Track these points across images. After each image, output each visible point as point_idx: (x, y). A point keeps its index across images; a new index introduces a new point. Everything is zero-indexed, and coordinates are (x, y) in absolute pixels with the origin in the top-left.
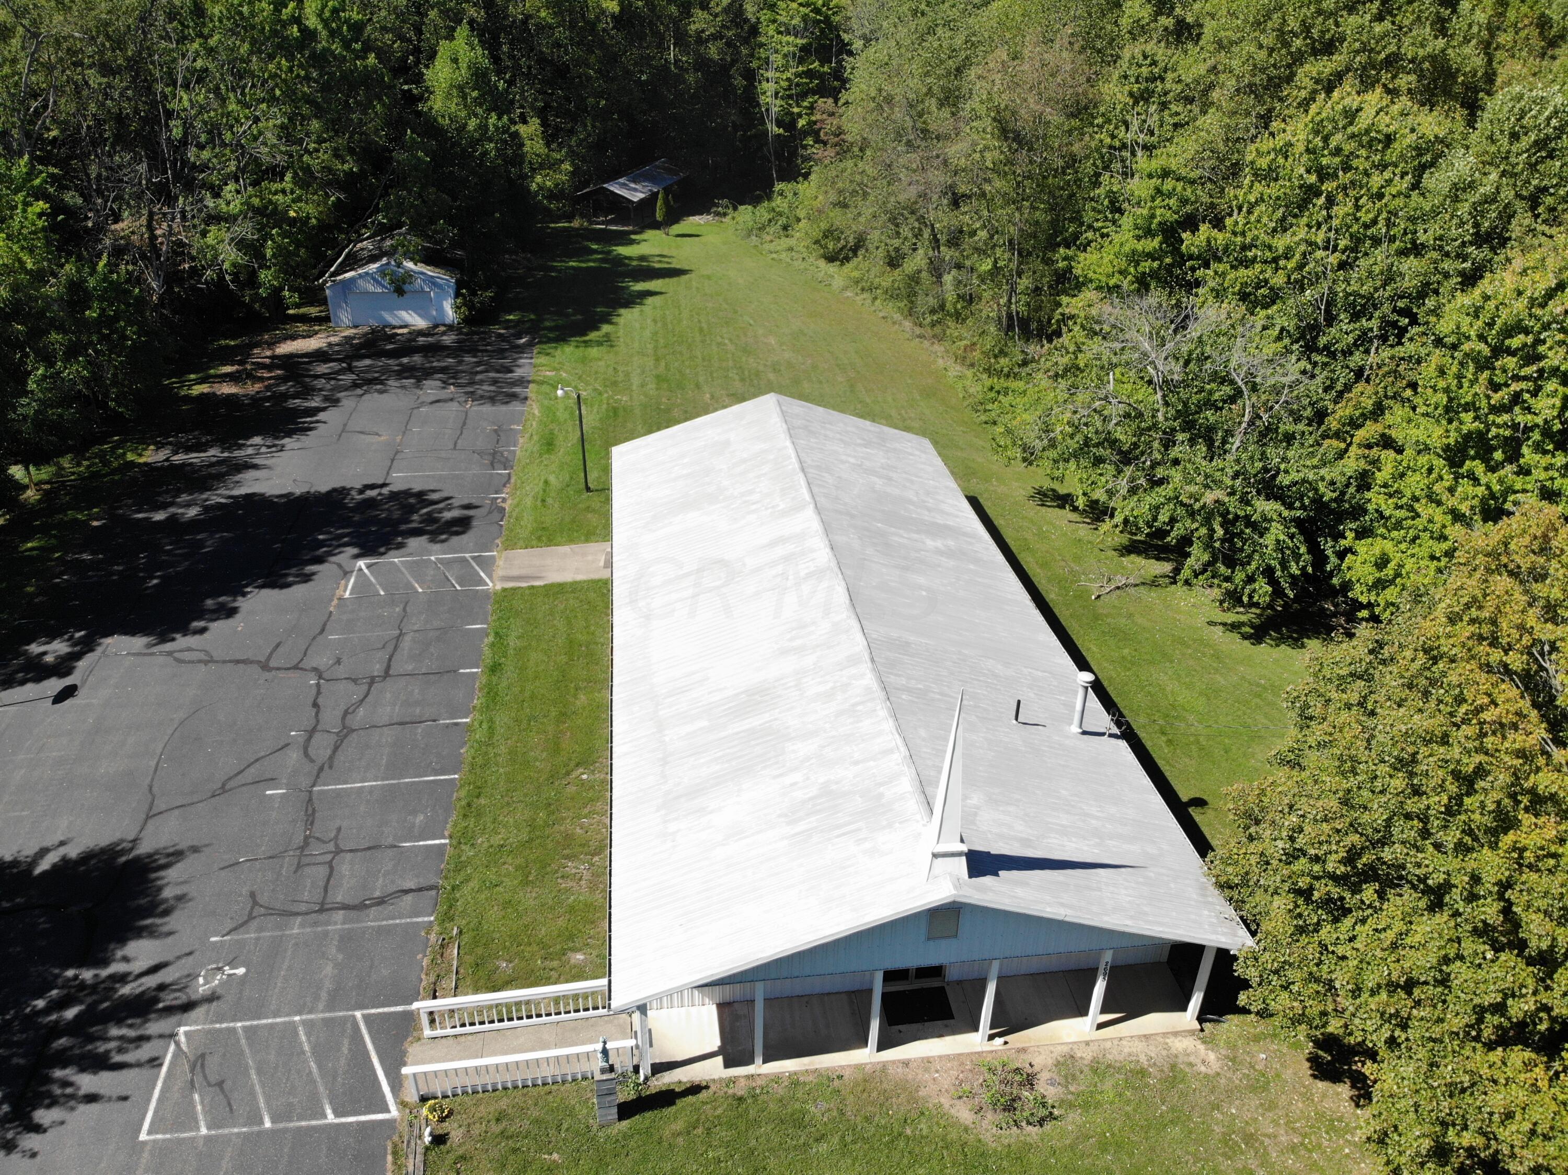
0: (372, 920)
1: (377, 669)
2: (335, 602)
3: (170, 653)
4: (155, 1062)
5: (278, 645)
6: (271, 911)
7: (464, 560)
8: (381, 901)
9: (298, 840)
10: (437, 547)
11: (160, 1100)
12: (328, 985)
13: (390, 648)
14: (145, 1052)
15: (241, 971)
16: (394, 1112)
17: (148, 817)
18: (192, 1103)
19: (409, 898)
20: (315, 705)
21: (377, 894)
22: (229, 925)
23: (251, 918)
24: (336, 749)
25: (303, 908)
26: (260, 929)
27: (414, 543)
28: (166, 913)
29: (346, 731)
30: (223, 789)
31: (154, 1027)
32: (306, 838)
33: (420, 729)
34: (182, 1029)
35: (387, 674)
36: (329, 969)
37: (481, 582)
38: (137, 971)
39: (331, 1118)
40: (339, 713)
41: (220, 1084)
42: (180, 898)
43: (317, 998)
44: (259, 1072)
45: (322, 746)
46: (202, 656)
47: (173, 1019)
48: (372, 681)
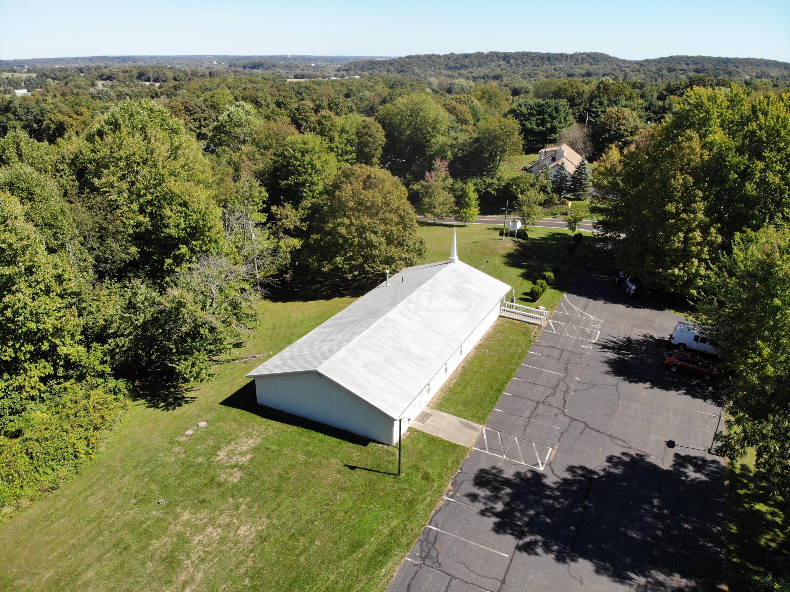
0: (551, 344)
1: (541, 406)
2: (556, 447)
5: (582, 433)
6: (576, 354)
9: (569, 366)
10: (500, 465)
12: (561, 338)
13: (534, 414)
15: (582, 346)
19: (541, 345)
20: (565, 401)
21: (549, 348)
22: (586, 354)
23: (581, 354)
24: (558, 384)
25: (568, 351)
26: (579, 351)
27: (508, 474)
29: (555, 388)
32: (567, 364)
33: (530, 381)
35: (538, 403)
37: (487, 431)
40: (556, 395)
41: (585, 334)
43: (565, 337)
45: (563, 386)
47: (598, 343)
48: (544, 402)
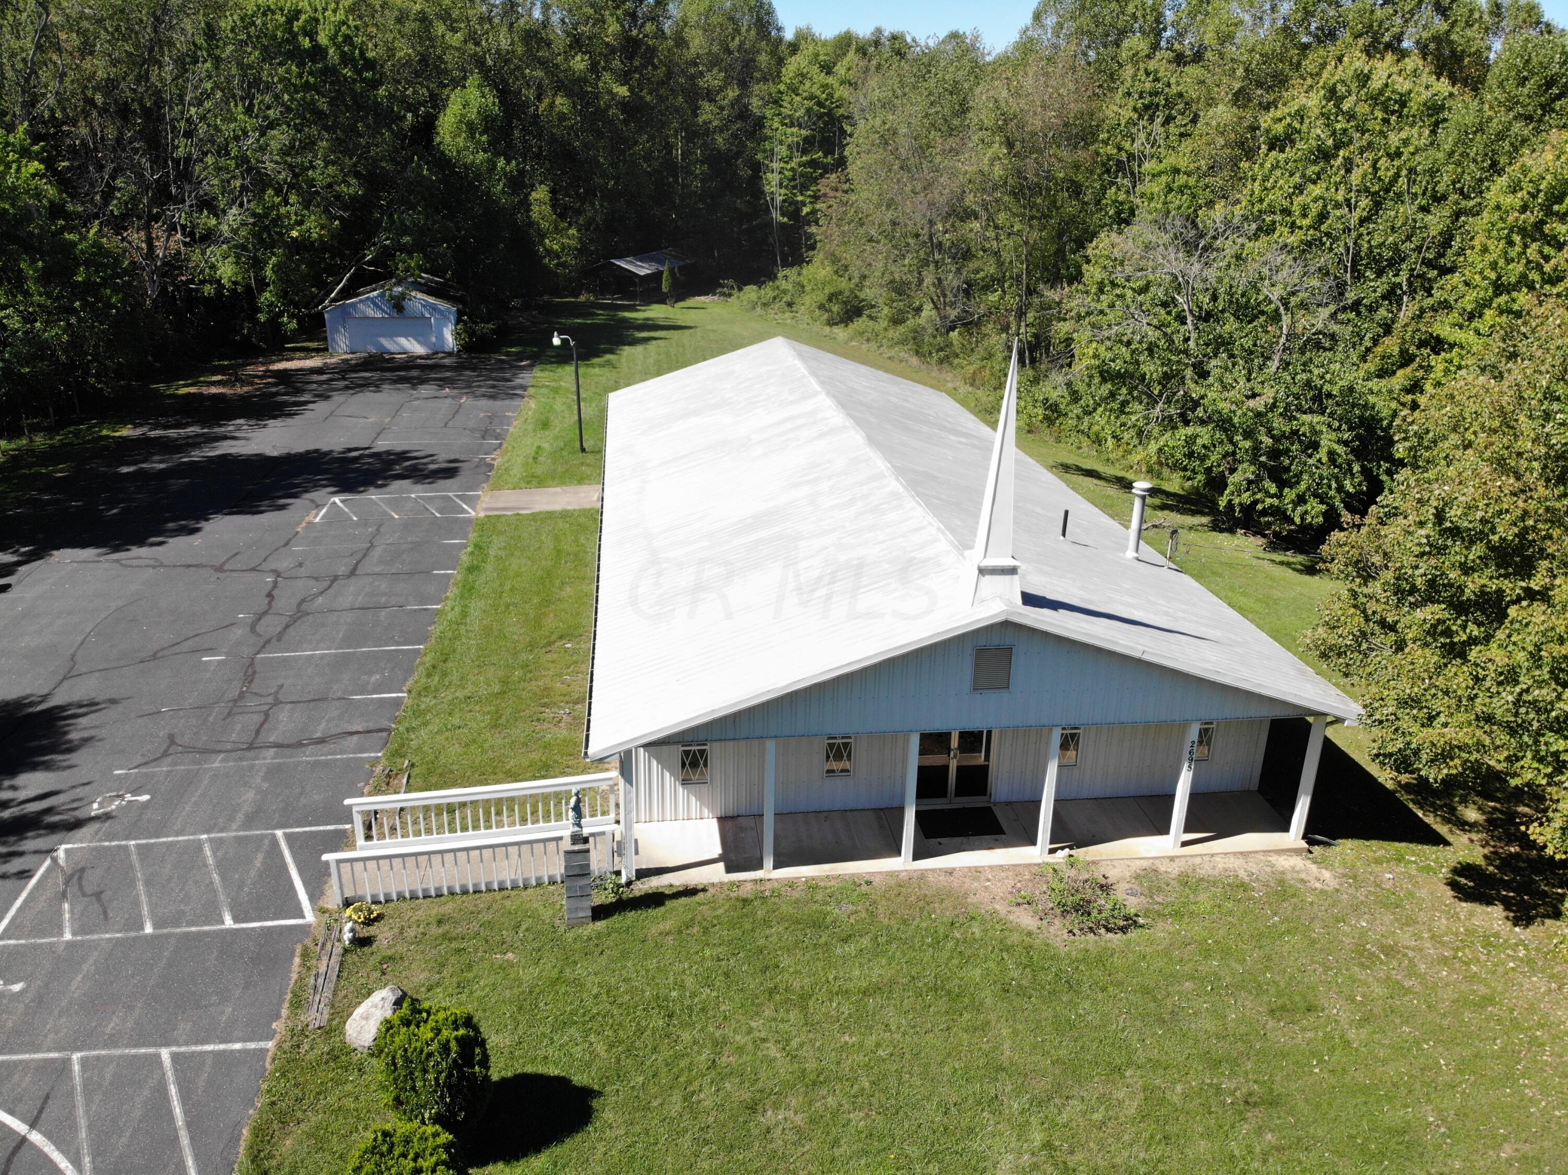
0: (307, 756)
1: (342, 570)
2: (304, 524)
3: (117, 561)
4: (24, 875)
5: (236, 554)
6: (189, 749)
7: (449, 497)
8: (322, 741)
9: (232, 694)
10: (419, 487)
11: (21, 909)
12: (247, 808)
13: (360, 555)
14: (15, 865)
15: (145, 798)
16: (310, 917)
17: (65, 678)
18: (60, 913)
19: (355, 738)
20: (270, 595)
21: (318, 735)
22: (139, 759)
23: (165, 754)
24: (287, 626)
25: (229, 746)
26: (175, 764)
27: (397, 484)
28: (70, 750)
29: (300, 614)
30: (155, 656)
31: (29, 845)
32: (242, 692)
33: (383, 613)
34: (63, 847)
35: (352, 573)
36: (251, 795)
37: (463, 511)
38: (22, 799)
39: (229, 922)
40: (294, 602)
41: (98, 895)
42: (86, 741)
43: (231, 819)
44: (147, 883)
45: (270, 626)
46: (152, 562)
47: (55, 837)
48: (335, 579)
